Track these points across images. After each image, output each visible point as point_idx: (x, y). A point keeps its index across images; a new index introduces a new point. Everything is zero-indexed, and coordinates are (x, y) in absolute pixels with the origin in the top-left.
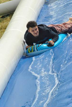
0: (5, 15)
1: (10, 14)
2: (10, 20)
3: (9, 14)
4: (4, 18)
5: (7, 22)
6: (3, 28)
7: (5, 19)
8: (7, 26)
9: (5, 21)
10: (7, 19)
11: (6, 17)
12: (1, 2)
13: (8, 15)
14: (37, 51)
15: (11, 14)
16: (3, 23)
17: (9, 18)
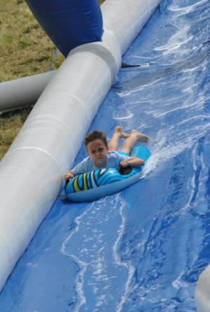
0: (9, 112)
1: (23, 109)
2: (23, 123)
3: (20, 108)
4: (8, 117)
5: (15, 129)
6: (3, 142)
7: (9, 120)
8: (12, 139)
9: (9, 125)
10: (13, 120)
11: (13, 115)
12: (3, 79)
13: (17, 112)
14: (98, 186)
15: (25, 110)
16: (4, 129)
17: (18, 118)
